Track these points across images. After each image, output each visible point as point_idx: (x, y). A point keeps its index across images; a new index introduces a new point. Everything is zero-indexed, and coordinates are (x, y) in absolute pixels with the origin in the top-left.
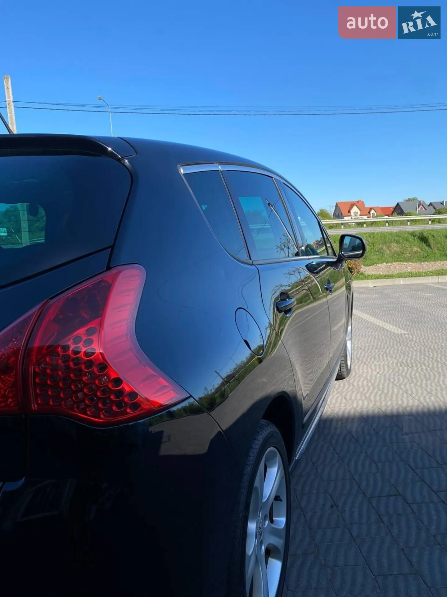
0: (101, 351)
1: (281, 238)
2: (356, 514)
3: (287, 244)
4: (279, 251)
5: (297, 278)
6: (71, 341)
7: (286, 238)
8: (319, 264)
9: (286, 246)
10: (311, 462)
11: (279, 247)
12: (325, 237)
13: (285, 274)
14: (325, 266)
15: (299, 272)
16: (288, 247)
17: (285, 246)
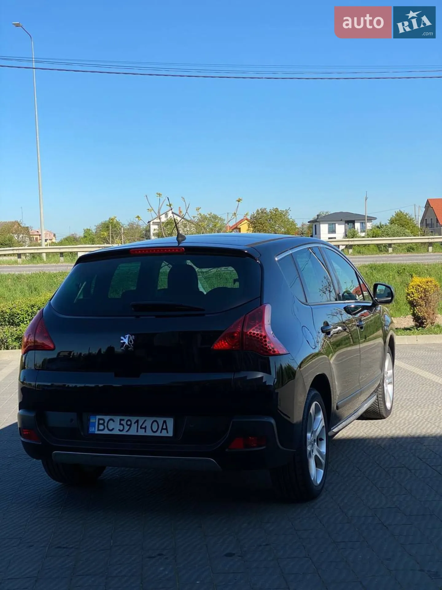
1: (322, 281)
3: (328, 287)
4: (322, 295)
5: (338, 319)
7: (327, 281)
8: (356, 308)
9: (328, 289)
11: (321, 290)
12: (361, 283)
13: (328, 315)
14: (361, 309)
15: (341, 314)
16: (330, 291)
17: (326, 289)
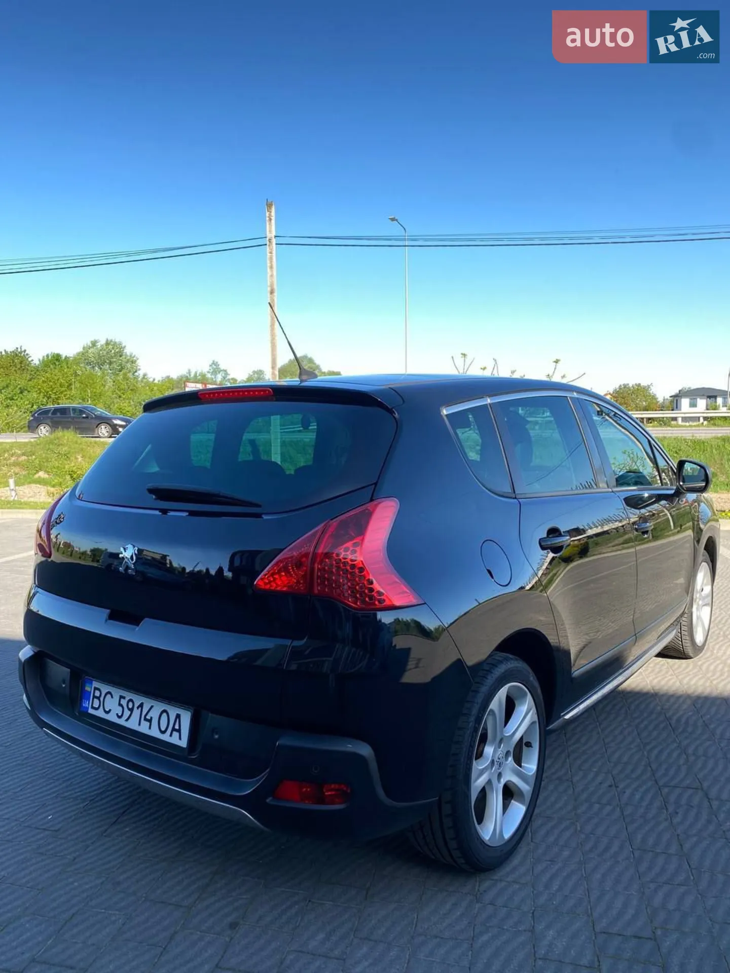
0: (362, 559)
2: (637, 797)
6: (343, 549)
10: (603, 742)
